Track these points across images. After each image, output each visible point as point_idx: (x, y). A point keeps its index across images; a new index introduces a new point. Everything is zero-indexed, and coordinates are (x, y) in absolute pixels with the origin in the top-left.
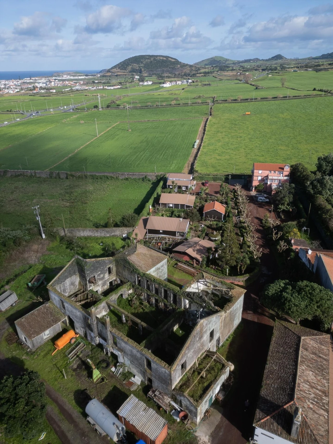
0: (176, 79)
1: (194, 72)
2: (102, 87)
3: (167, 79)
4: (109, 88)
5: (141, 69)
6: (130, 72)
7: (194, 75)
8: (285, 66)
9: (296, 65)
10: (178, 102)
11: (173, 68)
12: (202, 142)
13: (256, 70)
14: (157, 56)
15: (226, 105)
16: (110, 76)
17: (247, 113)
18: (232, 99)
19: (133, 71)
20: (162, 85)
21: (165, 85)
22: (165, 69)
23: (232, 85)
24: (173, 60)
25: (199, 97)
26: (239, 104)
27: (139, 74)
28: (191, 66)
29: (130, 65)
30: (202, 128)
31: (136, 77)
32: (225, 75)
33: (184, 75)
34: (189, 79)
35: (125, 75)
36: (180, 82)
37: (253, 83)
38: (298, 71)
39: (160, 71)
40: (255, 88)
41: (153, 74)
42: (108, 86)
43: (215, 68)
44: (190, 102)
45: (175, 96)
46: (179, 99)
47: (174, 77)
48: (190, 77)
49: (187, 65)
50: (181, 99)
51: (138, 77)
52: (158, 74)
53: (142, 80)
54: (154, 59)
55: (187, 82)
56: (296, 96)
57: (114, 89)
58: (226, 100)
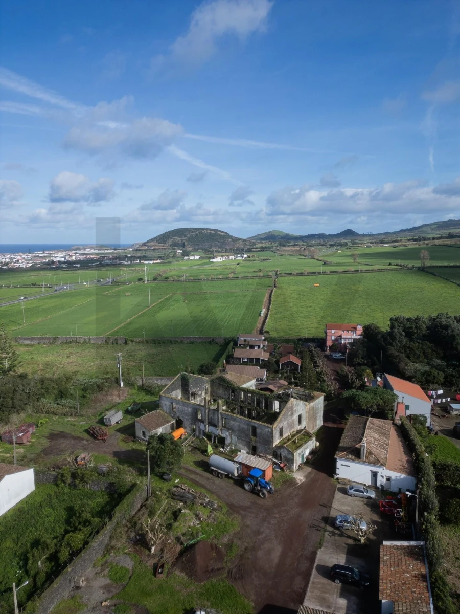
0: (227, 254)
1: (249, 247)
2: (138, 262)
3: (217, 254)
4: (148, 262)
5: (184, 243)
6: (171, 246)
7: (249, 251)
10: (236, 275)
11: (224, 243)
13: (322, 245)
15: (292, 278)
16: (145, 250)
18: (297, 271)
19: (175, 245)
20: (212, 260)
21: (215, 260)
22: (213, 243)
23: (296, 260)
24: (223, 234)
25: (260, 271)
26: (306, 277)
27: (182, 248)
28: (244, 241)
29: (171, 238)
30: (267, 299)
31: (178, 251)
32: (286, 250)
33: (237, 250)
34: (243, 254)
35: (165, 249)
36: (233, 257)
37: (320, 259)
39: (208, 245)
40: (323, 263)
41: (199, 249)
43: (273, 243)
44: (249, 275)
46: (236, 273)
47: (226, 252)
48: (244, 252)
49: (240, 239)
50: (239, 273)
51: (181, 251)
52: (205, 249)
53: (186, 254)
54: (201, 233)
55: (242, 257)
57: (153, 263)
58: (291, 274)
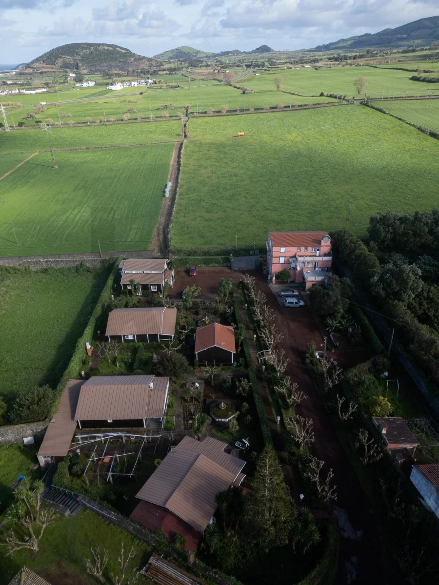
0: (129, 78)
1: (155, 69)
2: (17, 91)
3: (117, 79)
4: (29, 92)
5: (77, 64)
6: (61, 68)
7: (155, 73)
8: (274, 61)
9: (288, 60)
10: (134, 116)
11: (125, 63)
12: (176, 186)
13: (238, 66)
14: (99, 45)
15: (207, 119)
16: (30, 74)
17: (239, 134)
18: (214, 110)
19: (66, 66)
20: (110, 87)
21: (114, 88)
22: (113, 64)
23: (210, 87)
24: (123, 51)
25: (166, 107)
26: (225, 118)
27: (75, 70)
28: (149, 60)
29: (61, 57)
30: (174, 161)
31: (71, 75)
32: (199, 73)
33: (141, 72)
34: (148, 78)
35: (54, 72)
36: (136, 83)
37: (238, 85)
38: (293, 68)
39: (107, 66)
40: (242, 92)
41: (96, 71)
42: (27, 89)
43: (183, 63)
44: (151, 115)
45: (130, 106)
46: (135, 110)
47: (127, 76)
48: (149, 76)
49: (144, 58)
50: (139, 111)
51: (74, 75)
52: (104, 71)
53: (79, 79)
54: (96, 49)
55: (147, 82)
56: (301, 106)
57: (37, 93)
58: (206, 113)
